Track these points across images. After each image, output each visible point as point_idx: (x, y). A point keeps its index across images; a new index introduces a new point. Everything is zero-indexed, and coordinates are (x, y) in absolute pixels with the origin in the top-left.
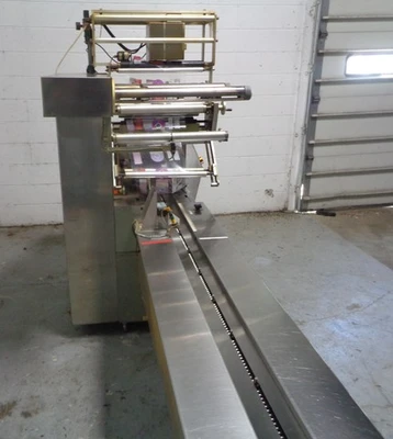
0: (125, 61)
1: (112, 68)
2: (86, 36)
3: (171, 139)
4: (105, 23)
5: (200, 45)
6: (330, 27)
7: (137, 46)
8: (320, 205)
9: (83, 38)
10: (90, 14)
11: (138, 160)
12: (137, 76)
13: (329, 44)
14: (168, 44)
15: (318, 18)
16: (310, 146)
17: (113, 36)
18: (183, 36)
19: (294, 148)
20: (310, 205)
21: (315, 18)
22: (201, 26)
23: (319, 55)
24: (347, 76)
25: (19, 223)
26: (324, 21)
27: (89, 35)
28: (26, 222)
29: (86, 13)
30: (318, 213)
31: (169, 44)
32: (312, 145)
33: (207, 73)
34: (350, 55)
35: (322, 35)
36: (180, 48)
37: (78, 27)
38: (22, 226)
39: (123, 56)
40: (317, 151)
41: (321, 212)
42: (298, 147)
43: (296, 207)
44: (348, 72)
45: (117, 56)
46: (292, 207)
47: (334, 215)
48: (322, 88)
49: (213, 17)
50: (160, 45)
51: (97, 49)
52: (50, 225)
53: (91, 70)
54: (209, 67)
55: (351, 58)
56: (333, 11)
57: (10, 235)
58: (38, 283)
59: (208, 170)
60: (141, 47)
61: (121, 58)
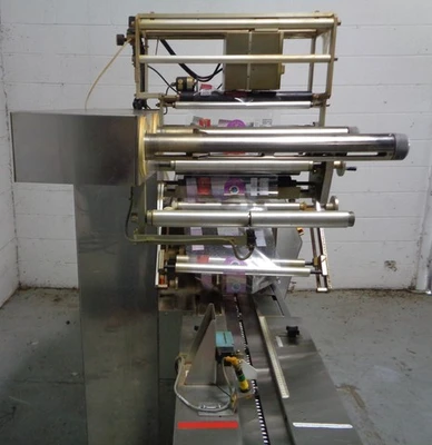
0: (186, 92)
1: (166, 102)
4: (163, 37)
5: (308, 65)
17: (172, 53)
18: (280, 52)
29: (132, 20)
31: (256, 65)
33: (317, 110)
36: (275, 70)
37: (121, 41)
39: (185, 84)
45: (176, 85)
49: (331, 21)
50: (242, 66)
54: (321, 101)
57: (57, 300)
58: (71, 380)
59: (312, 264)
60: (216, 72)
61: (181, 87)
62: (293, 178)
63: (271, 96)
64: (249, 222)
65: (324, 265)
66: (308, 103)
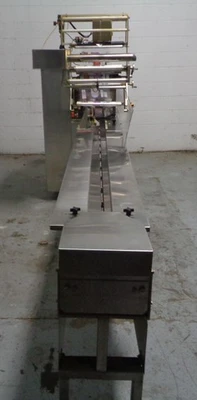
0: (79, 42)
1: (72, 46)
3: (97, 82)
4: (70, 21)
10: (61, 17)
11: (84, 97)
12: (86, 51)
14: (102, 32)
18: (111, 28)
27: (61, 27)
29: (59, 16)
33: (125, 48)
36: (109, 35)
37: (55, 24)
49: (127, 17)
50: (97, 33)
51: (66, 35)
54: (126, 45)
60: (90, 35)
61: (77, 40)
63: (110, 44)
66: (122, 46)
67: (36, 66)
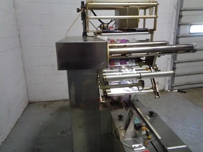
0: (104, 29)
1: (98, 33)
2: (82, 16)
6: (184, 13)
7: (109, 21)
8: (178, 88)
9: (80, 17)
10: (85, 3)
13: (183, 20)
15: (179, 10)
16: (175, 64)
17: (95, 15)
18: (138, 15)
19: (168, 64)
20: (174, 88)
21: (177, 9)
22: (143, 10)
23: (179, 25)
24: (190, 33)
25: (49, 100)
26: (181, 11)
28: (52, 99)
29: (83, 3)
30: (178, 91)
31: (130, 19)
32: (176, 63)
34: (191, 25)
35: (180, 16)
36: (136, 21)
37: (78, 11)
38: (51, 101)
39: (104, 26)
40: (177, 66)
41: (179, 91)
42: (170, 64)
43: (169, 89)
44: (191, 32)
45: (100, 27)
46: (167, 89)
47: (185, 92)
48: (180, 39)
49: (156, 3)
50: (125, 20)
52: (63, 100)
53: (85, 34)
54: (151, 32)
55: (192, 26)
56: (185, 6)
57: (45, 106)
58: (58, 136)
59: (152, 88)
60: (111, 21)
61: (102, 28)
62: (141, 58)
63: (134, 31)
64: (140, 77)
65: (157, 88)
66: (147, 32)
67: (61, 67)
